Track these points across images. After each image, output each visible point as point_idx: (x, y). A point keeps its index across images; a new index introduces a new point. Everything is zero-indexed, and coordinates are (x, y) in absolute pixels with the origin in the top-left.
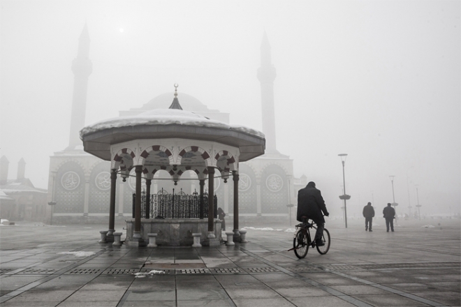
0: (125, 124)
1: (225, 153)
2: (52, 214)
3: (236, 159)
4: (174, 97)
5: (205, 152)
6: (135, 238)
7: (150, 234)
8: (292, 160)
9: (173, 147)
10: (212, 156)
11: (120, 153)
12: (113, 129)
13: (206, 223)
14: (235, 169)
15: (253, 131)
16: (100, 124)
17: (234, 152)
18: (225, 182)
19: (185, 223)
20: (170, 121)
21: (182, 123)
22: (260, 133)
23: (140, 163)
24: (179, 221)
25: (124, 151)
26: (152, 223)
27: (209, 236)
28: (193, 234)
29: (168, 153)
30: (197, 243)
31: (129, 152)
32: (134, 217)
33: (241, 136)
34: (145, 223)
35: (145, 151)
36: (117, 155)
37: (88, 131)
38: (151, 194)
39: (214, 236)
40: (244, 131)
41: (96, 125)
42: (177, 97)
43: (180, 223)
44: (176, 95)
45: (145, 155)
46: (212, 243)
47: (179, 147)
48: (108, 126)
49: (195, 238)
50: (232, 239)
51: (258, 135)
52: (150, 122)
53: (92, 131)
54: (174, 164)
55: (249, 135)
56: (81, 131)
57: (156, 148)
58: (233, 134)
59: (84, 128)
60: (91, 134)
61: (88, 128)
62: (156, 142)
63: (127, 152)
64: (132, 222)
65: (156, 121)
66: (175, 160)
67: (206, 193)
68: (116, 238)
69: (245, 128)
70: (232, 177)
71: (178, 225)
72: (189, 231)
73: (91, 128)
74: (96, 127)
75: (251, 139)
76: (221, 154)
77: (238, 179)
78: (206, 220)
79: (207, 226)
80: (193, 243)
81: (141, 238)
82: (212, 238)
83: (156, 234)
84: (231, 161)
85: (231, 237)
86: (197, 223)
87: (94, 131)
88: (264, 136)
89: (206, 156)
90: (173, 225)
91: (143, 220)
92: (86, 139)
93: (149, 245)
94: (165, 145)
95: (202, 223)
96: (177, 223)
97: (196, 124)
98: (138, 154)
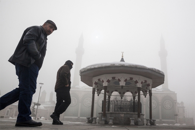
0: (100, 66)
1: (146, 81)
2: (64, 117)
3: (151, 85)
4: (122, 57)
5: (136, 80)
6: (103, 120)
7: (110, 118)
8: (176, 94)
9: (121, 78)
10: (140, 82)
11: (97, 81)
12: (95, 68)
13: (136, 114)
14: (150, 89)
15: (159, 71)
16: (89, 66)
17: (149, 81)
18: (145, 97)
19: (126, 114)
20: (120, 64)
21: (126, 65)
22: (162, 72)
23: (106, 85)
24: (124, 113)
25: (99, 80)
26: (111, 113)
27: (138, 120)
28: (131, 118)
29: (119, 80)
30: (132, 123)
31: (101, 80)
32: (102, 111)
33: (153, 73)
34: (108, 113)
35: (109, 80)
36: (96, 82)
37: (83, 70)
38: (111, 100)
39: (141, 120)
40: (155, 70)
41: (87, 67)
42: (123, 57)
43: (124, 114)
44: (122, 56)
45: (108, 81)
46: (139, 123)
47: (124, 78)
48: (93, 67)
49: (131, 120)
50: (149, 122)
51: (161, 73)
52: (111, 65)
53: (85, 70)
54: (122, 85)
55: (157, 72)
56: (80, 71)
57: (114, 78)
58: (150, 72)
59: (82, 69)
60: (84, 71)
61: (83, 69)
62: (114, 75)
63: (100, 80)
64: (101, 113)
65: (114, 65)
66: (122, 83)
67: (136, 101)
68: (94, 120)
69: (155, 69)
70: (149, 94)
71: (123, 115)
72: (128, 118)
73: (85, 69)
74: (87, 68)
75: (158, 75)
76: (144, 81)
77: (152, 95)
78: (137, 113)
79: (137, 116)
80: (130, 123)
81: (106, 120)
82: (140, 121)
83: (113, 118)
84: (149, 85)
85: (149, 121)
86: (132, 114)
87: (86, 70)
88: (164, 73)
89: (136, 82)
90: (121, 115)
91: (107, 112)
92: (82, 74)
93: (109, 123)
94: (118, 76)
95: (134, 114)
96: (123, 114)
97: (132, 66)
98: (105, 81)
